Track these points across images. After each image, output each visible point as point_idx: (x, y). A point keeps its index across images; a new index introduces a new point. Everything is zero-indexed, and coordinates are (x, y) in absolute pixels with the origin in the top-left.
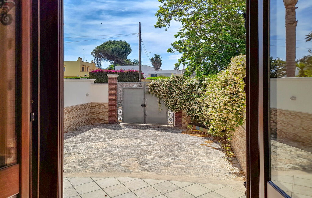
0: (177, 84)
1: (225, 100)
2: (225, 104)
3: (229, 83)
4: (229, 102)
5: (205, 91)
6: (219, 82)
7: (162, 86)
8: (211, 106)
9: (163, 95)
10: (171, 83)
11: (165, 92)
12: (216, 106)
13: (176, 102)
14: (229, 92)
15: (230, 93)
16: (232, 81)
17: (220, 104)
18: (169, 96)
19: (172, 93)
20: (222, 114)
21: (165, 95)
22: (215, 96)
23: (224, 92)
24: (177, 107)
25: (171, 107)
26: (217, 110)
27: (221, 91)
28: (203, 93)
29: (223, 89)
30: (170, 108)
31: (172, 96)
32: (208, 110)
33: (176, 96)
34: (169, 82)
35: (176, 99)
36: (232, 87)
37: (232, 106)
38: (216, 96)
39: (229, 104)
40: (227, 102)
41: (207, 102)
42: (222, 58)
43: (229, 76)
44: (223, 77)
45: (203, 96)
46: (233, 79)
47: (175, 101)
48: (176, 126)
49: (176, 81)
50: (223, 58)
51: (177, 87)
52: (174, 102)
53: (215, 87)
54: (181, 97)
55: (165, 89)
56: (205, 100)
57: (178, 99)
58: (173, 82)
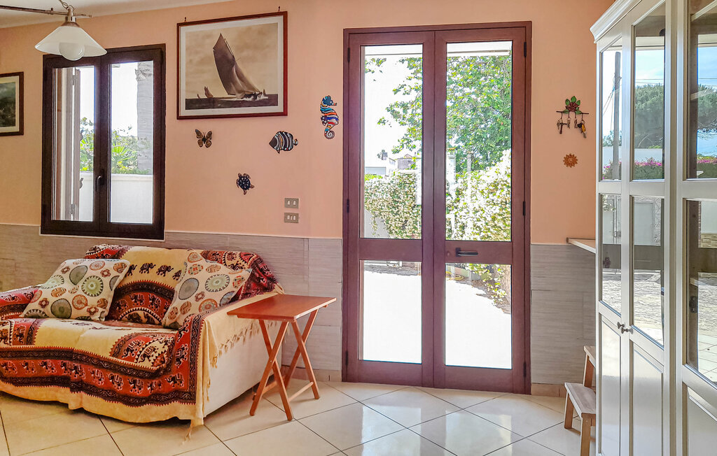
0: (407, 189)
1: (494, 212)
2: (494, 219)
3: (499, 187)
4: (499, 215)
5: (459, 201)
6: (485, 185)
7: (380, 192)
8: (470, 224)
9: (382, 209)
10: (397, 186)
11: (385, 204)
12: (479, 224)
13: (406, 221)
14: (500, 200)
15: (502, 202)
16: (505, 185)
17: (485, 219)
18: (392, 211)
19: (398, 204)
20: (489, 234)
21: (385, 208)
22: (477, 208)
23: (493, 200)
24: (407, 231)
25: (396, 230)
26: (480, 229)
27: (488, 199)
28: (455, 205)
29: (491, 195)
30: (394, 231)
31: (397, 210)
32: (464, 232)
33: (405, 211)
34: (392, 184)
35: (406, 215)
36: (504, 193)
37: (504, 221)
38: (480, 207)
39: (500, 218)
40: (496, 216)
41: (463, 220)
42: (487, 138)
43: (500, 176)
44: (491, 178)
45: (456, 210)
46: (506, 181)
47: (404, 220)
48: (405, 266)
49: (405, 183)
50: (488, 140)
51: (406, 193)
52: (402, 221)
53: (478, 194)
54: (414, 211)
55: (384, 197)
56: (459, 216)
57: (408, 215)
58: (400, 185)
